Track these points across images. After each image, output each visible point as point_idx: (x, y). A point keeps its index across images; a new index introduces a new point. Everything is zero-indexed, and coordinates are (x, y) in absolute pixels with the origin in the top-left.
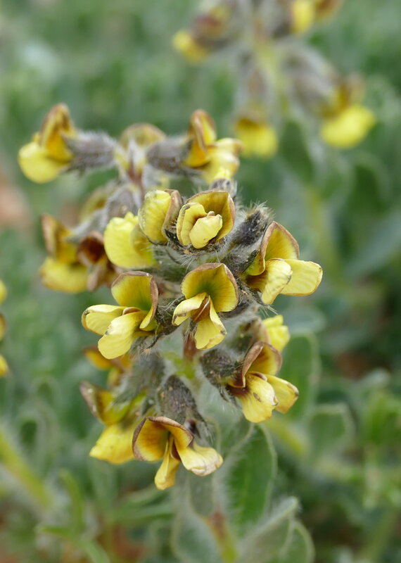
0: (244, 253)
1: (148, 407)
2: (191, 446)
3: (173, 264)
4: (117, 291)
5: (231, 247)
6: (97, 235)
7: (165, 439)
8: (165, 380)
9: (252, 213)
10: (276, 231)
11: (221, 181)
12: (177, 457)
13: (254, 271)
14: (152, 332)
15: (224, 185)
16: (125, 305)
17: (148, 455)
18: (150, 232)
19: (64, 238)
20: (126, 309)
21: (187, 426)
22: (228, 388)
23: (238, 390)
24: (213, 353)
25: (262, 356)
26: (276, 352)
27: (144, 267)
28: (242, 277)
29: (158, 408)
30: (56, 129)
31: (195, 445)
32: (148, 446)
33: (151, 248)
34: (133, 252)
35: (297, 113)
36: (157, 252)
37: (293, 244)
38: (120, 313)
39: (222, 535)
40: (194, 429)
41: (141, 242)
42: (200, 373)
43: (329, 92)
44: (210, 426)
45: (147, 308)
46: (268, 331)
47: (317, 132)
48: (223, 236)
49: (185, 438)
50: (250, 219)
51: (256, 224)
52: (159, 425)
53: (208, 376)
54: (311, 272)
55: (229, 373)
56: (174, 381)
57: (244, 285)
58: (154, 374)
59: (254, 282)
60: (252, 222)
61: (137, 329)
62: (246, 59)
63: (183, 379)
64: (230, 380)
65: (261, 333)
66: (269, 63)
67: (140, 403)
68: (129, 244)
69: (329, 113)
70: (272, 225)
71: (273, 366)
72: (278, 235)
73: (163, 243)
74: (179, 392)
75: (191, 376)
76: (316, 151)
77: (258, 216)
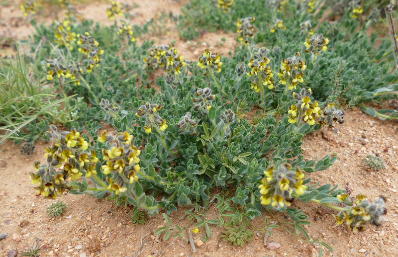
2: (121, 188)
7: (117, 187)
12: (119, 190)
13: (128, 160)
14: (112, 170)
18: (112, 153)
21: (121, 185)
26: (136, 171)
35: (155, 126)
43: (160, 122)
45: (111, 166)
49: (119, 187)
61: (110, 170)
66: (151, 117)
69: (161, 126)
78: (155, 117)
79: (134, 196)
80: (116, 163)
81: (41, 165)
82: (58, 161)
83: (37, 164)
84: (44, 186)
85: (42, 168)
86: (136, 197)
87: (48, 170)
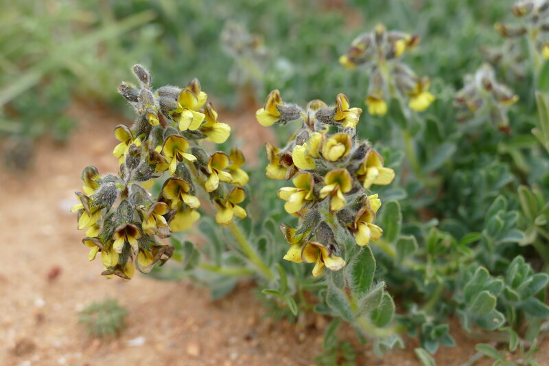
0: (356, 164)
1: (311, 236)
2: (330, 256)
3: (323, 168)
4: (295, 181)
5: (351, 160)
6: (289, 153)
7: (317, 253)
8: (319, 223)
9: (361, 145)
10: (372, 153)
11: (348, 128)
12: (323, 261)
13: (361, 173)
14: (312, 201)
15: (350, 130)
16: (299, 187)
17: (309, 260)
18: (311, 153)
19: (275, 154)
20: (299, 189)
21: (328, 246)
22: (349, 228)
23: (353, 230)
24: (342, 211)
25: (365, 213)
26: (372, 212)
27: (310, 169)
28: (355, 175)
29: (315, 237)
30: (273, 102)
31: (333, 256)
32: (309, 256)
33: (314, 160)
34: (305, 161)
35: (398, 95)
36: (316, 162)
37: (381, 160)
38: (296, 191)
39: (350, 298)
40: (332, 247)
41: (309, 158)
42: (336, 220)
43: (413, 85)
44: (340, 247)
45: (309, 189)
46: (370, 201)
47: (407, 105)
48: (346, 155)
49: (326, 253)
50: (360, 147)
51: (363, 149)
52: (314, 246)
53: (340, 222)
54: (389, 174)
55: (349, 221)
56: (324, 225)
57: (356, 179)
58: (315, 220)
59: (361, 178)
60: (362, 149)
61: (304, 200)
62: (375, 68)
63: (328, 223)
64: (349, 225)
65: (367, 202)
66: (385, 71)
67: (308, 234)
68: (303, 158)
69: (413, 96)
70: (370, 150)
71: (371, 219)
72: (373, 155)
73: (318, 158)
74: (325, 230)
75: (332, 222)
76: (407, 113)
77: (364, 146)
78: (397, 71)
79: (348, 291)
80: (326, 179)
81: (102, 177)
82: (153, 166)
83: (91, 175)
84: (116, 236)
85: (110, 184)
86: (353, 294)
87: (125, 193)
